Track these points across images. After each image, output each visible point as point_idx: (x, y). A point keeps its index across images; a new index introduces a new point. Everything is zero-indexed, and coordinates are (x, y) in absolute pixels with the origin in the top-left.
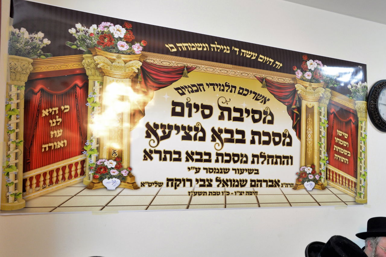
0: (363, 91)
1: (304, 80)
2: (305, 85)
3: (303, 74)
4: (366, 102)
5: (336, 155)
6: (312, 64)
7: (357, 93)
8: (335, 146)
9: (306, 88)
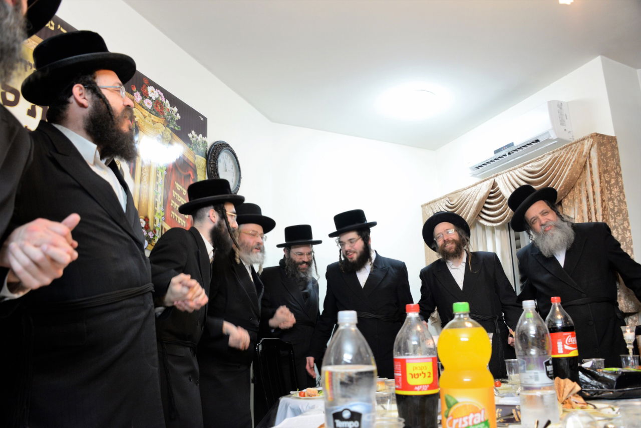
0: (203, 147)
1: (143, 107)
2: (144, 113)
3: (143, 99)
4: (205, 160)
5: (172, 212)
6: (152, 92)
7: (198, 146)
8: (173, 202)
9: (145, 117)
